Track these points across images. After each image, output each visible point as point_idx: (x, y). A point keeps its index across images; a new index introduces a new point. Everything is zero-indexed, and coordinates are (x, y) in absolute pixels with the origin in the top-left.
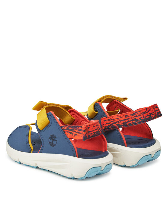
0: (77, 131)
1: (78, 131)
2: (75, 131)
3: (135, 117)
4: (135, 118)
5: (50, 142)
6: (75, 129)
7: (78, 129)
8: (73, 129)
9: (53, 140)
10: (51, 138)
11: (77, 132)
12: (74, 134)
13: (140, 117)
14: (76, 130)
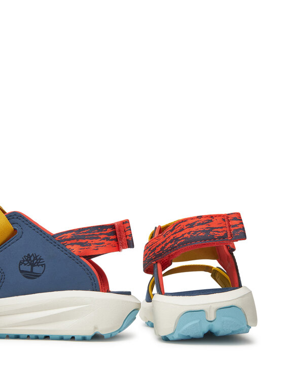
0: (102, 236)
1: (106, 236)
2: (97, 238)
3: (175, 233)
4: (174, 235)
5: (22, 271)
6: (98, 233)
7: (105, 232)
8: (94, 235)
9: (33, 265)
10: (26, 262)
11: (104, 239)
12: (95, 244)
13: (183, 232)
14: (101, 234)
